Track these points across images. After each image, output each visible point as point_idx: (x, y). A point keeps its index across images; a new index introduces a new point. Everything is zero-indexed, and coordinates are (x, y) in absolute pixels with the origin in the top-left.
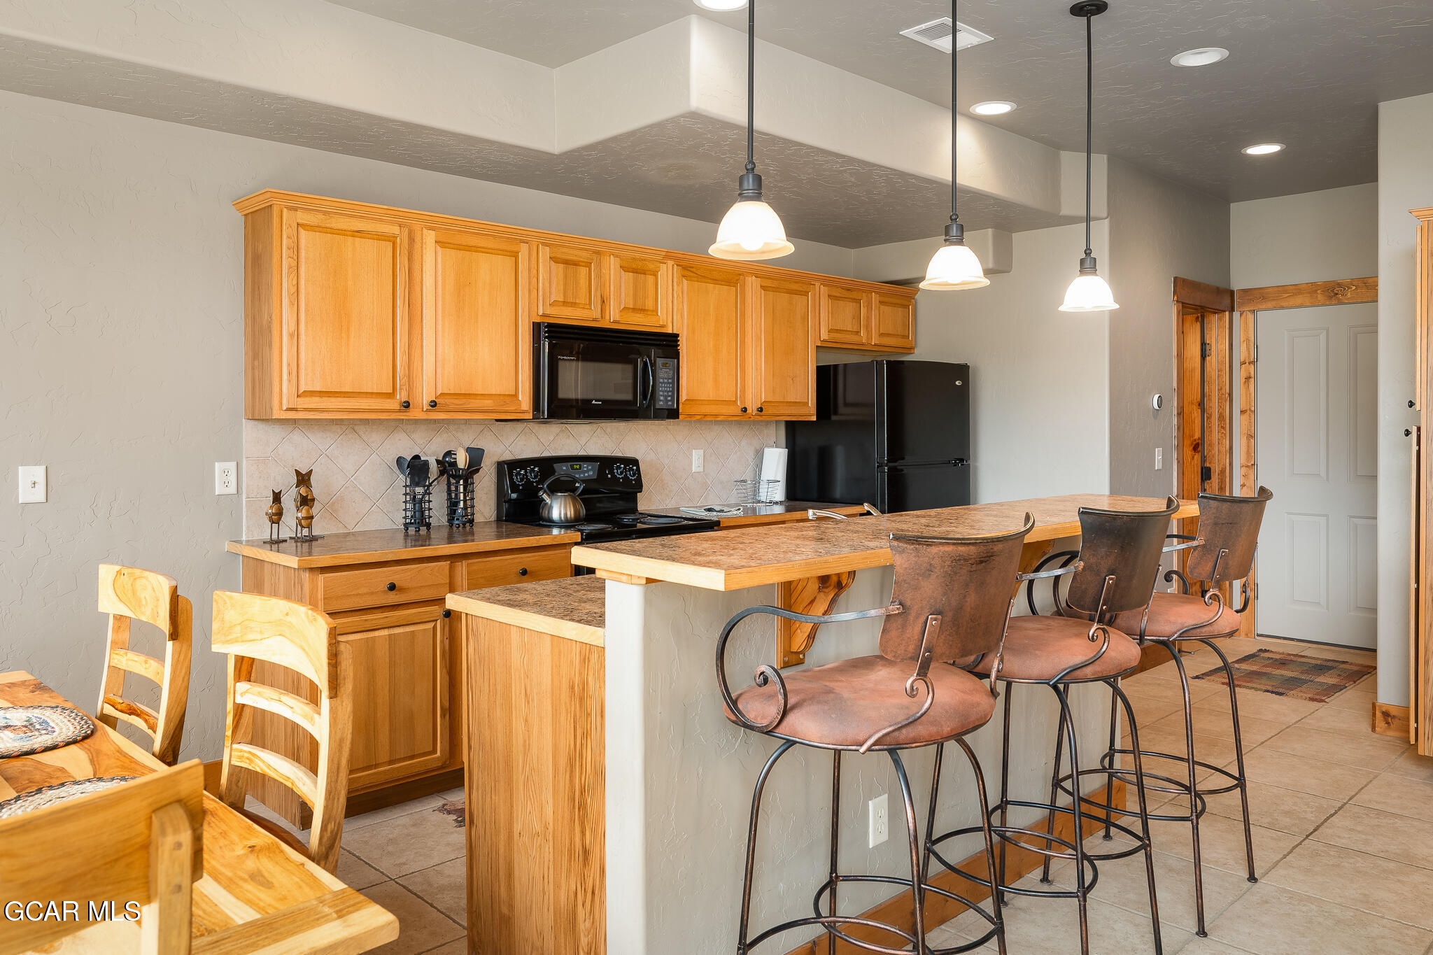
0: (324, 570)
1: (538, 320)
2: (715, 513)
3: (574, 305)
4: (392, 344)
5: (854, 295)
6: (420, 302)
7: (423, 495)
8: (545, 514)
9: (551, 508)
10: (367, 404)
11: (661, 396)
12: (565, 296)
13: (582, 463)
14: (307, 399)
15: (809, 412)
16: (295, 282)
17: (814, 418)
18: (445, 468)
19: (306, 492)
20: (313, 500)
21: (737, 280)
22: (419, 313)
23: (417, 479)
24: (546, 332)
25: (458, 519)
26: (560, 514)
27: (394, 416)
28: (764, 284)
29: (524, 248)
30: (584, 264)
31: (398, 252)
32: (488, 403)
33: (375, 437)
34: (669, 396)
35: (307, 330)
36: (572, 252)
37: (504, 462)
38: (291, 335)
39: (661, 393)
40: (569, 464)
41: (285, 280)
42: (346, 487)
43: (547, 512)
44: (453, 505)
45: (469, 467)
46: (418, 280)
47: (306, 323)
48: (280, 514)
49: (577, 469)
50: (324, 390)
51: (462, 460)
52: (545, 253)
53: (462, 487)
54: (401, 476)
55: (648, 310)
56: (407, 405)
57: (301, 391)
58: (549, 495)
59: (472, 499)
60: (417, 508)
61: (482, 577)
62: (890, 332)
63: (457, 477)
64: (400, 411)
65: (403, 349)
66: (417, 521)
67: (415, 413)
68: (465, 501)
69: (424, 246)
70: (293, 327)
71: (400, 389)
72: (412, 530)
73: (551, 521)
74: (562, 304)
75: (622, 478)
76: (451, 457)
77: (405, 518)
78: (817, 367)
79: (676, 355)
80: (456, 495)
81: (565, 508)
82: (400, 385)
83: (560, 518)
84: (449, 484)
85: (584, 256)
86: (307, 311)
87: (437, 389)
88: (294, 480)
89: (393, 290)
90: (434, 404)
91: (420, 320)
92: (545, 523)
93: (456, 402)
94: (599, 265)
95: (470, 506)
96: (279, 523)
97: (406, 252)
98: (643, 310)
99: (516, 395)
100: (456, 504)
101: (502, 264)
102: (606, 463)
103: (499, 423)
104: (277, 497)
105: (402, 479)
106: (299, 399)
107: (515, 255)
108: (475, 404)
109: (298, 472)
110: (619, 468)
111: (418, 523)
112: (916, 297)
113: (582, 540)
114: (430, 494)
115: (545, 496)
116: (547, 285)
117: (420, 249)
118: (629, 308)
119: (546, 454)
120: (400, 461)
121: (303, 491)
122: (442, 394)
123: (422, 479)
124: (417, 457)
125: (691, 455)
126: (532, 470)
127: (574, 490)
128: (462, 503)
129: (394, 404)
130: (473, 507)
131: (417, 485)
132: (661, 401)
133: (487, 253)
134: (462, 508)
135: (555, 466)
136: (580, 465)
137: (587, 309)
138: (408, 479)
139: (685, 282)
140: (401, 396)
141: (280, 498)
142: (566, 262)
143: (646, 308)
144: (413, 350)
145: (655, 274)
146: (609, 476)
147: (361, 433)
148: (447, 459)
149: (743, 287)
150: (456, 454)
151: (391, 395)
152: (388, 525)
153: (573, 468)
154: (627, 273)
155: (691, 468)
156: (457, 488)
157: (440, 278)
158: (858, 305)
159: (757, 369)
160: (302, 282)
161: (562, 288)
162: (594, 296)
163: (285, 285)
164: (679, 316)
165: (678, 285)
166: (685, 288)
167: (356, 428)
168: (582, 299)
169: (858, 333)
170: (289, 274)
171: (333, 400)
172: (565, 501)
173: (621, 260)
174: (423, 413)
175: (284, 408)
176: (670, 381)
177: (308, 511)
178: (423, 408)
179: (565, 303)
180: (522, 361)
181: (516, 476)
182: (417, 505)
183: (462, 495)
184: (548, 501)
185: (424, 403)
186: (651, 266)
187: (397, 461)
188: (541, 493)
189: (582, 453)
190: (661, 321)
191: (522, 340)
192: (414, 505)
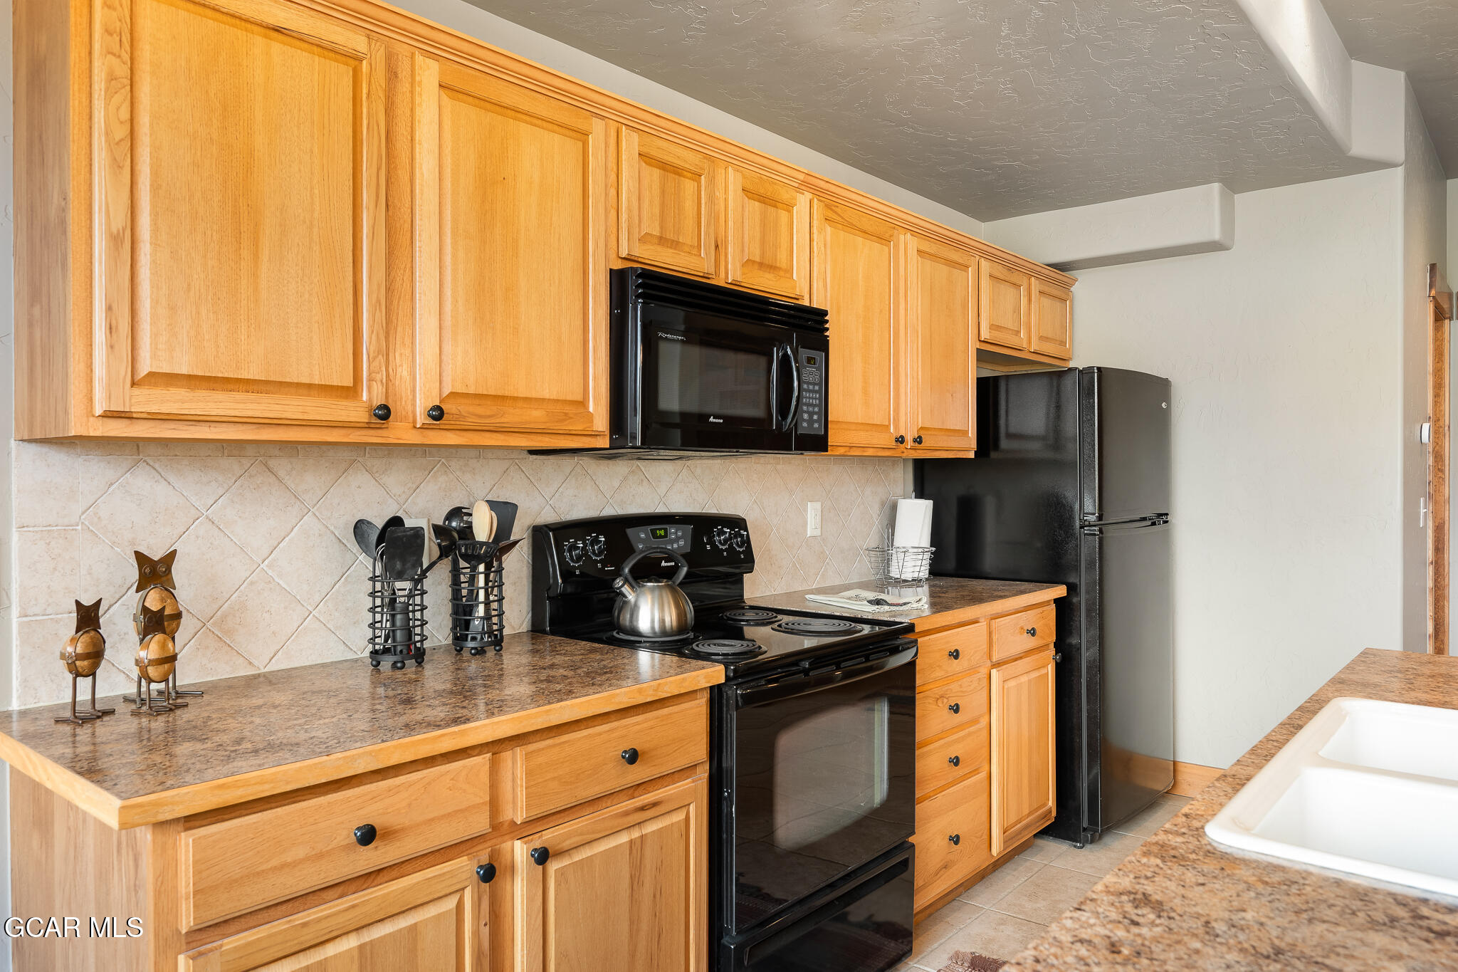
0: (192, 821)
1: (618, 265)
2: (886, 608)
3: (675, 244)
4: (351, 285)
5: (1015, 278)
6: (408, 205)
7: (411, 596)
8: (625, 619)
9: (635, 609)
10: (300, 409)
11: (805, 412)
12: (661, 228)
13: (667, 526)
14: (158, 392)
15: (966, 445)
16: (125, 114)
17: (972, 455)
18: (453, 543)
19: (163, 600)
20: (178, 616)
21: (891, 236)
22: (407, 226)
23: (398, 566)
24: (638, 286)
25: (474, 639)
26: (653, 621)
27: (355, 437)
28: (921, 248)
29: (597, 127)
30: (689, 175)
31: (365, 91)
32: (536, 416)
33: (310, 481)
34: (816, 413)
35: (155, 230)
36: (673, 148)
37: (549, 527)
38: (115, 239)
39: (805, 408)
40: (649, 528)
41: (99, 104)
42: (252, 583)
43: (628, 616)
44: (461, 613)
45: (498, 538)
46: (403, 157)
47: (155, 216)
48: (95, 655)
49: (661, 537)
50: (200, 374)
51: (483, 526)
52: (631, 143)
53: (482, 578)
54: (363, 557)
55: (780, 269)
56: (384, 413)
57: (143, 370)
58: (632, 587)
59: (500, 600)
60: (398, 623)
61: (554, 779)
62: (1050, 336)
63: (473, 559)
64: (369, 426)
65: (375, 296)
66: (399, 648)
67: (398, 432)
68: (487, 603)
69: (418, 89)
70: (120, 220)
71: (370, 380)
72: (386, 663)
73: (639, 634)
74: (656, 241)
75: (726, 549)
76: (462, 520)
77: (372, 640)
78: (978, 379)
79: (823, 346)
80: (471, 592)
81: (662, 609)
82: (370, 374)
83: (653, 628)
84: (456, 572)
85: (688, 159)
86: (155, 188)
87: (444, 384)
88: (133, 574)
89: (354, 168)
90: (437, 414)
91: (409, 242)
92: (622, 636)
93: (480, 410)
94: (712, 181)
95: (495, 614)
96: (94, 675)
97: (381, 94)
98: (772, 268)
99: (583, 403)
100: (469, 610)
101: (560, 148)
102: (702, 525)
103: (535, 457)
104: (88, 617)
105: (364, 565)
106: (136, 391)
107: (583, 136)
108: (512, 416)
109: (141, 558)
110: (721, 533)
111: (401, 651)
112: (1072, 289)
113: (726, 680)
114: (423, 593)
115: (626, 590)
116: (635, 204)
117: (408, 95)
118: (754, 262)
119: (609, 511)
120: (360, 528)
121: (154, 600)
122: (453, 395)
123: (409, 565)
124: (396, 522)
125: (806, 511)
126: (596, 541)
127: (669, 574)
128: (481, 609)
129: (356, 412)
130: (500, 615)
131: (400, 576)
132: (805, 420)
133: (535, 125)
134: (481, 618)
135: (630, 532)
136: (666, 530)
137: (695, 255)
138: (379, 566)
139: (829, 229)
140: (372, 394)
141: (98, 619)
142: (664, 166)
143: (778, 265)
144: (395, 302)
145: (789, 207)
146: (708, 547)
147: (281, 473)
148: (454, 524)
149: (897, 246)
150: (471, 515)
151: (350, 392)
152: (336, 653)
153: (655, 536)
154: (750, 201)
155: (806, 531)
156: (472, 579)
157: (448, 161)
158: (1018, 292)
159: (913, 378)
160: (144, 120)
161: (657, 211)
162: (706, 234)
163: (99, 116)
164: (821, 284)
165: (820, 232)
166: (828, 238)
167: (272, 463)
168: (688, 238)
169: (1018, 332)
170: (109, 94)
171: (220, 395)
172: (661, 597)
173: (744, 177)
174: (414, 431)
175: (98, 412)
176: (817, 388)
177: (163, 646)
178: (414, 422)
179: (662, 240)
180: (595, 338)
181: (570, 551)
182: (399, 617)
183: (482, 593)
184: (631, 597)
185: (418, 410)
186: (785, 195)
187: (356, 527)
188: (619, 583)
189: (661, 509)
190: (797, 289)
191: (594, 298)
192: (393, 616)
